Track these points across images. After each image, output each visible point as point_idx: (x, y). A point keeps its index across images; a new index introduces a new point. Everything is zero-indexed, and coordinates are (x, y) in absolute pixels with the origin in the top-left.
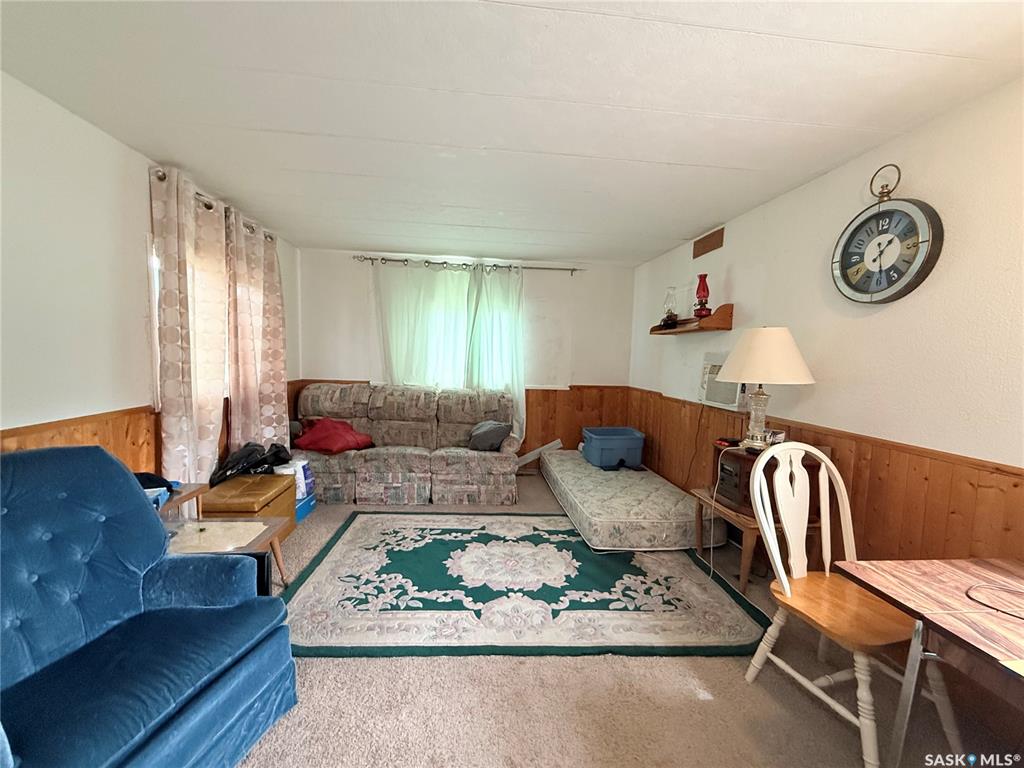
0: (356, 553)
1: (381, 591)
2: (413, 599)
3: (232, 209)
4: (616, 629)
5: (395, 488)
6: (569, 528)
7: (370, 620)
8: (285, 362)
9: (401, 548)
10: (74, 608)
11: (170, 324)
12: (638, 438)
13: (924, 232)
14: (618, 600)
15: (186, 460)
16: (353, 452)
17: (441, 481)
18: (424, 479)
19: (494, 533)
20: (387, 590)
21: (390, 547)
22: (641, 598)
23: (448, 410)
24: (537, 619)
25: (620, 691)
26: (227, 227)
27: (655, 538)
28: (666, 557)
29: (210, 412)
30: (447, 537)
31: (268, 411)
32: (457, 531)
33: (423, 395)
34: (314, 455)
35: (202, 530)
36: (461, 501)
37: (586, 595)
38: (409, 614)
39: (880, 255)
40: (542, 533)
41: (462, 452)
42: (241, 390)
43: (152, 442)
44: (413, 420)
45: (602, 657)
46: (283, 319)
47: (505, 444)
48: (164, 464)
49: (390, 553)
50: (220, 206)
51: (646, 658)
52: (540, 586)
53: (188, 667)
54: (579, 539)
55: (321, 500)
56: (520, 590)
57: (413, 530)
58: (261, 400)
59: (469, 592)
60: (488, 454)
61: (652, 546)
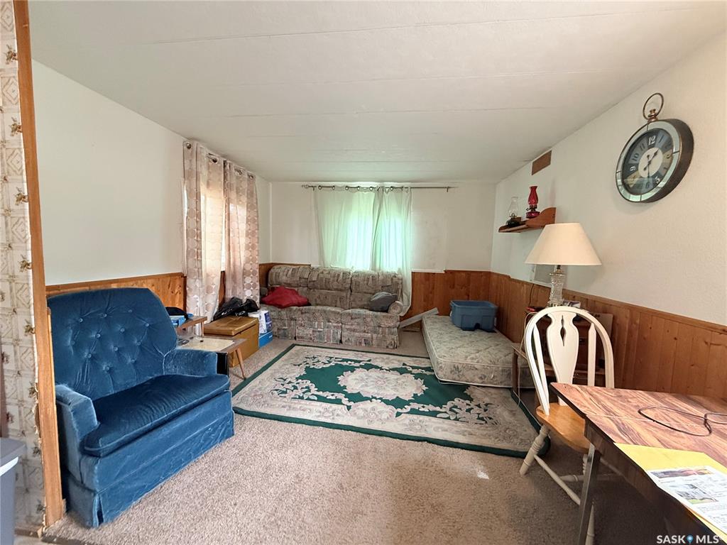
0: (288, 367)
1: (295, 388)
2: (313, 395)
3: (228, 162)
4: (436, 429)
5: (319, 331)
6: (428, 366)
7: (284, 402)
8: (258, 251)
9: (315, 367)
10: (132, 366)
11: (191, 227)
12: (492, 309)
13: (677, 146)
14: (446, 412)
15: (198, 304)
16: (295, 308)
17: (348, 329)
18: (337, 327)
19: (375, 364)
20: (299, 388)
21: (308, 365)
22: (462, 414)
23: (358, 284)
24: (385, 416)
25: (424, 463)
26: (225, 172)
27: (485, 377)
28: (493, 391)
29: (213, 278)
30: (345, 363)
31: (248, 280)
32: (351, 360)
33: (342, 274)
34: (272, 308)
35: (202, 341)
36: (361, 343)
37: (423, 407)
38: (308, 402)
39: (648, 165)
40: (408, 367)
41: (362, 311)
42: (232, 266)
43: (182, 292)
44: (335, 290)
45: (421, 443)
46: (258, 225)
47: (391, 307)
48: (187, 305)
49: (307, 369)
50: (221, 160)
51: (451, 449)
52: (395, 397)
53: (174, 399)
54: (433, 373)
55: (274, 335)
56: (380, 399)
57: (324, 357)
58: (244, 274)
59: (347, 395)
60: (379, 313)
61: (482, 383)
